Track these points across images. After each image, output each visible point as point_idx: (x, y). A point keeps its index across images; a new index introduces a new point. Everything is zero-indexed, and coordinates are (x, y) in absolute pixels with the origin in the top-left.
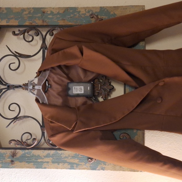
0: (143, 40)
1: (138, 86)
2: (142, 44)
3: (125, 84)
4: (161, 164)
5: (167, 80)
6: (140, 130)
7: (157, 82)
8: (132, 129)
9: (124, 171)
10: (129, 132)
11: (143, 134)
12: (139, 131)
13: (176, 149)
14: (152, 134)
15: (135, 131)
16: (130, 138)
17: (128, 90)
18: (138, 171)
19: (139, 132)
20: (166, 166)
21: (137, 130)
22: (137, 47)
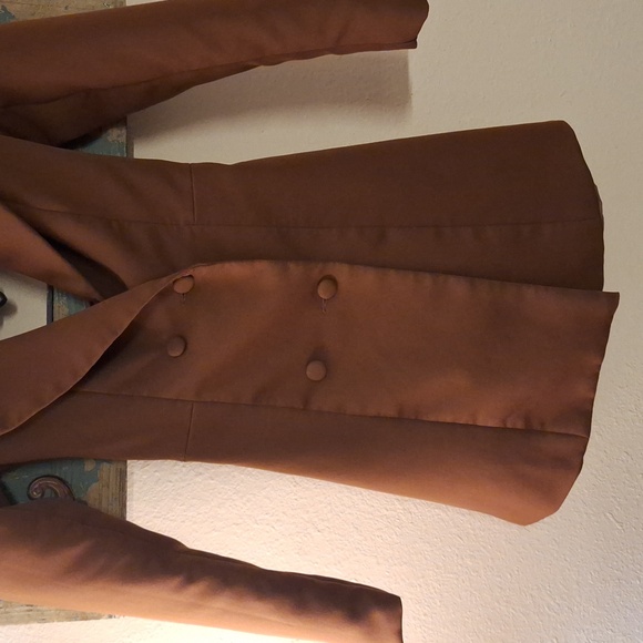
0: (121, 121)
1: (96, 296)
2: (115, 136)
3: (51, 290)
4: (176, 581)
5: (203, 272)
6: (109, 461)
7: (164, 282)
8: (80, 459)
9: (44, 621)
10: (64, 470)
11: (122, 476)
12: (105, 466)
13: (241, 521)
14: (157, 474)
15: (89, 466)
16: (70, 493)
17: (64, 308)
18: (98, 617)
19: (108, 470)
20: (194, 589)
21: (99, 460)
22: (97, 148)
